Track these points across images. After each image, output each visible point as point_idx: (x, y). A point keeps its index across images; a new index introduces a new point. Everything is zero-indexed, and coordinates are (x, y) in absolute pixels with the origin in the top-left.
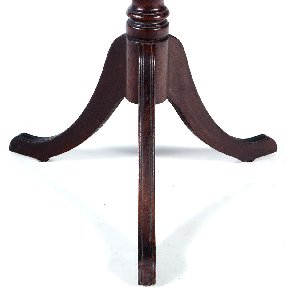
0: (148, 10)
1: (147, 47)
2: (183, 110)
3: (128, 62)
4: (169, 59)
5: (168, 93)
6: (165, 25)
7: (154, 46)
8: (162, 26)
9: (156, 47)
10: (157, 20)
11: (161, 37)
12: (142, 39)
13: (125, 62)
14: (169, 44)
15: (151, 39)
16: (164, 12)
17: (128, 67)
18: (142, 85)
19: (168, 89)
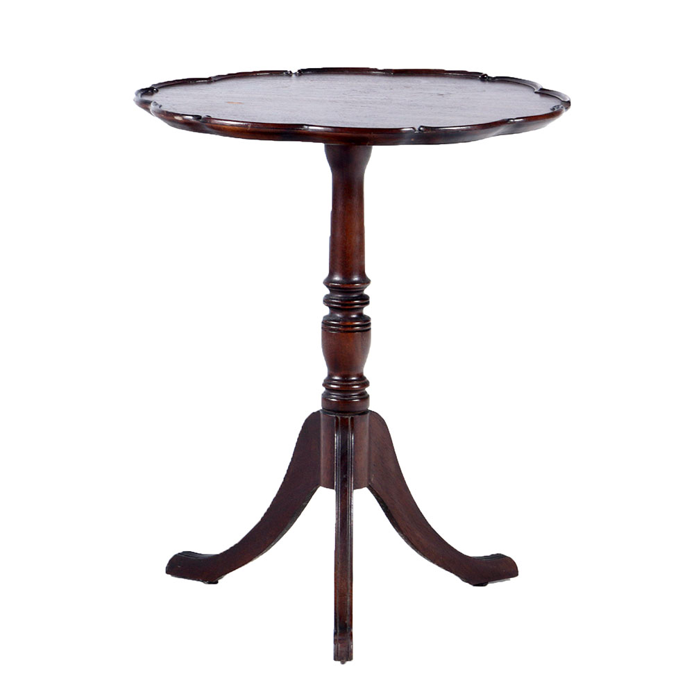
0: (345, 378)
1: (344, 421)
2: (388, 504)
3: (322, 439)
4: (370, 438)
5: (370, 480)
6: (365, 397)
7: (352, 419)
8: (362, 397)
9: (355, 421)
10: (355, 391)
11: (361, 409)
12: (339, 412)
13: (319, 439)
14: (370, 420)
15: (349, 412)
16: (363, 382)
17: (322, 446)
18: (339, 462)
19: (369, 476)
